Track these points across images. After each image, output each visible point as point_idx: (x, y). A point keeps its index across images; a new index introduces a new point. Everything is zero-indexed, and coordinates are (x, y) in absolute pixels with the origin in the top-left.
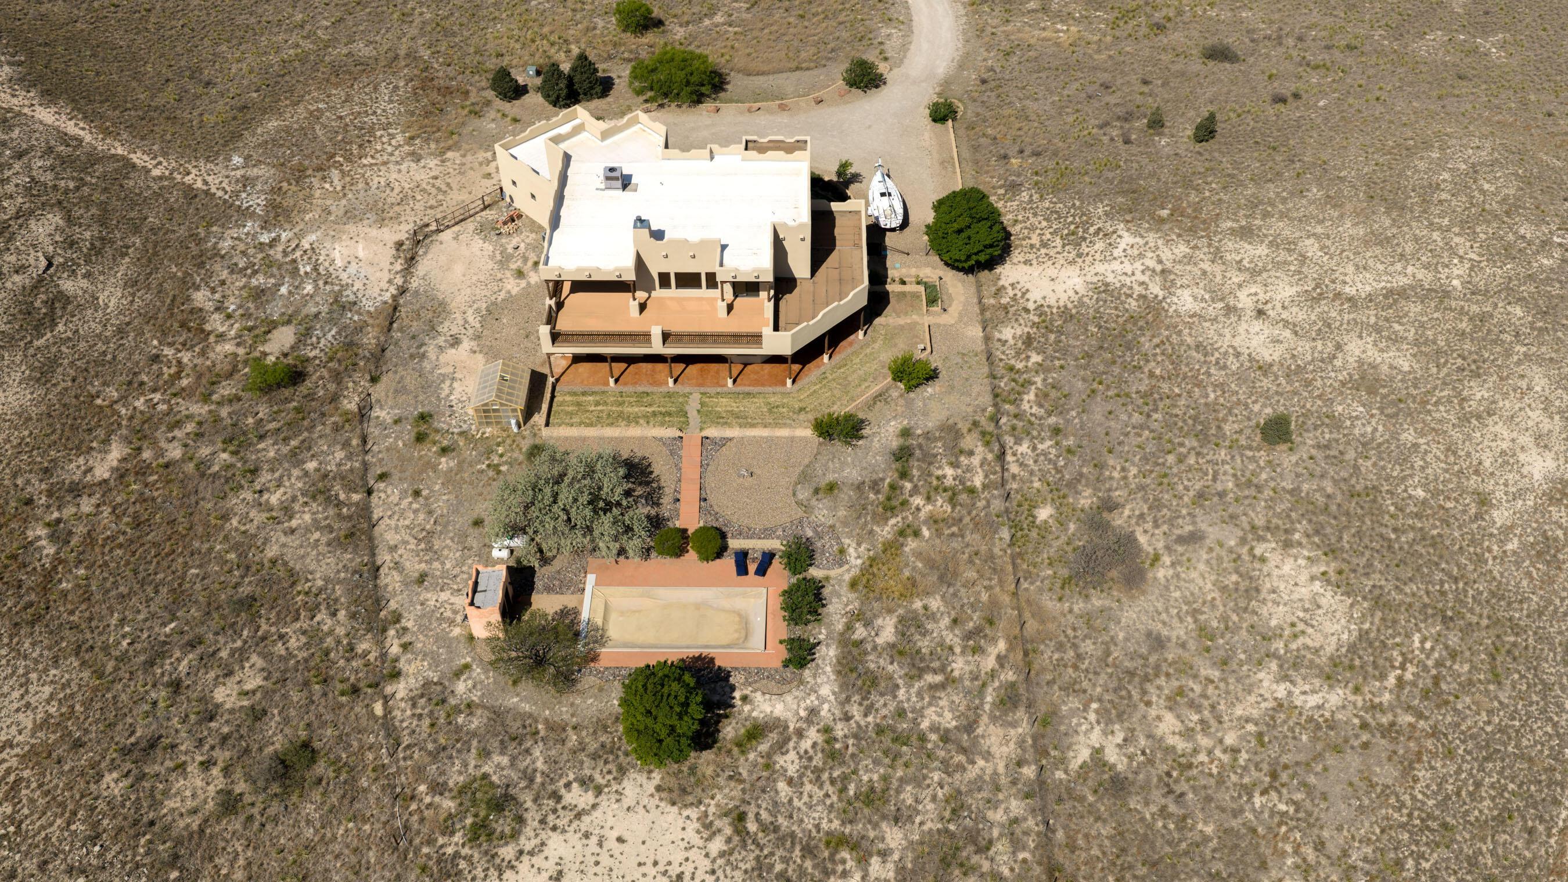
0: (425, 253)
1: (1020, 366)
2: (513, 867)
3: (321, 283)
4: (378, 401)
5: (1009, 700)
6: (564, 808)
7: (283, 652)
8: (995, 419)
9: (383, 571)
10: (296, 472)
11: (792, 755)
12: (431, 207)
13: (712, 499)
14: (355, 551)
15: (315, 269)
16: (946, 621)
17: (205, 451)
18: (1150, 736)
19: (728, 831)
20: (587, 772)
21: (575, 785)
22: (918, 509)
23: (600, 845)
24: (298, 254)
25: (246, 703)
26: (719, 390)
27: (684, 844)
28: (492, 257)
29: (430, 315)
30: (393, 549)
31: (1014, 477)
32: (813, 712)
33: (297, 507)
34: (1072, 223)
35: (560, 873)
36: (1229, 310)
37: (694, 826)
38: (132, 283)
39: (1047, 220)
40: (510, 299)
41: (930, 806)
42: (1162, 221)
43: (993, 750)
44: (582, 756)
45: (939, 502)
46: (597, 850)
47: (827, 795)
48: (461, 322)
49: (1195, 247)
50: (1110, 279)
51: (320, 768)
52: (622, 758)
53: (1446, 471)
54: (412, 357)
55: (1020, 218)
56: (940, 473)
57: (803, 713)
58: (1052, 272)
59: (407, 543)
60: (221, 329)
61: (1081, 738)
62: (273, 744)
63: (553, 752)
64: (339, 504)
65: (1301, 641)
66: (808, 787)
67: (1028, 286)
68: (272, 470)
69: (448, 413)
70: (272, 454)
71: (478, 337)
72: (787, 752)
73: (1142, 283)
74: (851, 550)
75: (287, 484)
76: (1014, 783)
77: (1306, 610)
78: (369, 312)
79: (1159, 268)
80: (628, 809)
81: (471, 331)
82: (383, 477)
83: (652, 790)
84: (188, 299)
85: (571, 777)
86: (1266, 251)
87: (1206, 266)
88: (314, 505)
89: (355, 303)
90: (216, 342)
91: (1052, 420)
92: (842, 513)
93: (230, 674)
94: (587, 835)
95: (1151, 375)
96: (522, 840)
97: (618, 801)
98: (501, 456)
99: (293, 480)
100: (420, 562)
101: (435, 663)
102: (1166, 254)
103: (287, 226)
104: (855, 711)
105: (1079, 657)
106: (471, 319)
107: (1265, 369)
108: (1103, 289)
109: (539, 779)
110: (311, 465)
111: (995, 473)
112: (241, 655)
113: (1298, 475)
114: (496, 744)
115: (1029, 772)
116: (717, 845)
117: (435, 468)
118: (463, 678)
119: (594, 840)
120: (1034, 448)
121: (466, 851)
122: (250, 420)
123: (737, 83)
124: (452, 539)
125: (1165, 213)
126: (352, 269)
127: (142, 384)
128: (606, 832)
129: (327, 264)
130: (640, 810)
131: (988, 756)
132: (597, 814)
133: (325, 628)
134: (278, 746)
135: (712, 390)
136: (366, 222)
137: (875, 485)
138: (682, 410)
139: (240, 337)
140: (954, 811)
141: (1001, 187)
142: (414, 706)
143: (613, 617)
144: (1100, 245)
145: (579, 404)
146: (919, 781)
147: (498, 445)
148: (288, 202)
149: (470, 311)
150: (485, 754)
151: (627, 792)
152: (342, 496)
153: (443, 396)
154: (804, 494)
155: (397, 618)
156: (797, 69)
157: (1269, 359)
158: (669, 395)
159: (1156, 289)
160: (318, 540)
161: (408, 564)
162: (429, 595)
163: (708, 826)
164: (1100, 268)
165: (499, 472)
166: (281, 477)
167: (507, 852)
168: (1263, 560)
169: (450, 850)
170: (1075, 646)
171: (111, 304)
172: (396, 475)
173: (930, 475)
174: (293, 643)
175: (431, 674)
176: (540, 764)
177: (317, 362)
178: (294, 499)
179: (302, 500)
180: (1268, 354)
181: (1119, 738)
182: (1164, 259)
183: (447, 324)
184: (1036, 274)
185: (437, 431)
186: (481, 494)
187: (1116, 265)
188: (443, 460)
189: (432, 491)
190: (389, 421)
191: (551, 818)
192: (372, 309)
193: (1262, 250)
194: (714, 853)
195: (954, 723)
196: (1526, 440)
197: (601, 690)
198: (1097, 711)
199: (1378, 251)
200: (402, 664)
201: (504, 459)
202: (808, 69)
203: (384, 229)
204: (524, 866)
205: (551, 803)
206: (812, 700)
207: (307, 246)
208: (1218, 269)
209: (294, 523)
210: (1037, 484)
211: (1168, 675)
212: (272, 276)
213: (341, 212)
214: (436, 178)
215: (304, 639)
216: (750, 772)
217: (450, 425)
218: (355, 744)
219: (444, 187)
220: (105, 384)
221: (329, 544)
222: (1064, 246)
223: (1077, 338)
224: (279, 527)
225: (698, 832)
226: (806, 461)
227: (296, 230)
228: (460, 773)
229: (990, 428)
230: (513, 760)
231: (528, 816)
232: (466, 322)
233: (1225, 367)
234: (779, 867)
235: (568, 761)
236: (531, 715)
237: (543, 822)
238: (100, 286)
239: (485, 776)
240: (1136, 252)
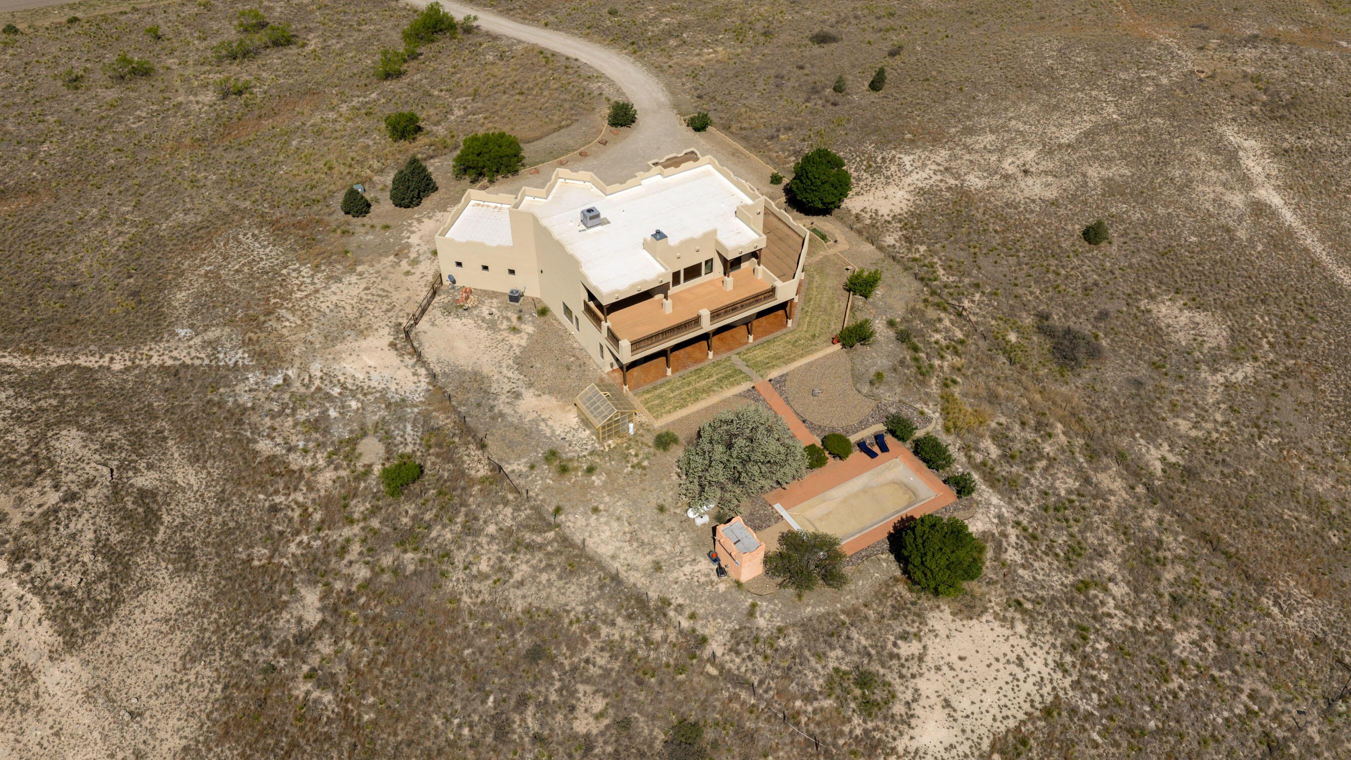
0: (420, 344)
1: (917, 256)
2: (912, 716)
3: (360, 396)
4: (501, 460)
5: (1092, 455)
6: (907, 660)
7: (600, 672)
8: (933, 293)
9: (623, 575)
10: (483, 540)
11: (1011, 551)
12: (388, 310)
13: (806, 417)
14: (587, 573)
15: (344, 387)
16: (1017, 427)
17: (387, 560)
18: (1180, 437)
19: (1018, 616)
20: (899, 630)
21: (899, 642)
22: (941, 367)
23: (952, 669)
24: (317, 382)
25: (606, 722)
26: (746, 347)
27: (1002, 639)
28: (480, 327)
29: (476, 385)
30: (613, 557)
31: (977, 323)
32: (1000, 517)
33: (508, 563)
34: (861, 161)
35: (946, 700)
36: (1006, 177)
37: (996, 624)
38: (194, 459)
40: (524, 350)
41: (1110, 538)
42: (912, 141)
43: (1111, 487)
44: (886, 621)
45: (949, 357)
46: (954, 673)
47: (1050, 564)
48: (506, 380)
49: (951, 149)
50: (920, 185)
51: (709, 735)
52: (913, 608)
53: (1196, 221)
54: (493, 418)
56: (933, 339)
57: (996, 521)
58: (880, 194)
59: (621, 548)
60: (310, 463)
61: (1148, 457)
62: (656, 738)
63: (865, 630)
64: (541, 547)
65: (1207, 346)
66: (1036, 564)
67: (874, 208)
68: (460, 548)
69: (567, 445)
70: (449, 536)
71: (530, 385)
72: (1006, 550)
73: (941, 181)
74: (926, 410)
75: (483, 551)
76: (1139, 500)
77: (1193, 329)
78: (421, 402)
79: (942, 168)
80: (948, 637)
81: (520, 383)
82: (558, 511)
83: (951, 617)
84: (256, 453)
85: (892, 638)
86: (994, 136)
87: (968, 157)
88: (522, 556)
89: (403, 400)
90: (315, 475)
91: (967, 281)
92: (898, 390)
93: (573, 708)
94: (938, 668)
95: (996, 231)
96: (901, 696)
97: (936, 636)
98: (636, 455)
99: (486, 547)
100: (645, 556)
101: (727, 617)
102: (939, 160)
103: (285, 365)
104: (1020, 504)
105: (1105, 411)
106: (510, 374)
107: (1054, 203)
108: (921, 192)
109: (873, 652)
110: (492, 529)
111: (965, 325)
112: (568, 692)
113: (1126, 256)
114: (823, 645)
115: (1140, 489)
116: (1021, 628)
117: (592, 485)
118: (758, 614)
119: (945, 669)
120: (973, 302)
121: (870, 725)
122: (405, 520)
123: (527, 151)
124: (652, 529)
125: (909, 136)
126: (375, 375)
127: (281, 533)
128: (947, 659)
129: (350, 381)
130: (954, 633)
131: (1112, 492)
132: (930, 651)
133: (617, 637)
134: (662, 737)
135: (743, 349)
136: (349, 338)
137: (902, 362)
138: (736, 370)
139: (332, 463)
140: (1125, 534)
141: (790, 156)
142: (738, 653)
143: (817, 524)
144: (893, 168)
145: (660, 396)
146: (1089, 527)
147: (628, 448)
148: (267, 347)
149: (505, 371)
150: (821, 656)
151: (936, 627)
152: (539, 539)
153: (548, 434)
154: (866, 389)
155: (666, 602)
156: (561, 128)
157: (1053, 197)
158: (716, 364)
159: (952, 182)
160: (549, 580)
161: (636, 562)
162: (675, 575)
163: (1004, 619)
164: (909, 180)
165: (644, 468)
166: (474, 548)
167: (898, 708)
168: (1149, 311)
169: (858, 731)
170: (1097, 406)
171: (193, 481)
172: (567, 506)
173: (929, 343)
174: (600, 661)
175: (731, 626)
176: (864, 642)
177: (419, 454)
178: (501, 560)
179: (508, 558)
180: (1051, 194)
181: (1166, 446)
182: (939, 162)
183: (495, 386)
184: (871, 198)
185: (571, 460)
186: (644, 490)
187: (915, 176)
188: (594, 478)
189: (605, 504)
190: (524, 469)
191: (904, 671)
192: (423, 399)
193: (991, 137)
194: (1025, 634)
195: (1077, 484)
196: (1219, 189)
197: (860, 572)
198: (1141, 437)
199: (1058, 113)
200: (700, 631)
201: (641, 457)
202: (568, 126)
203: (370, 339)
204: (918, 710)
205: (895, 662)
206: (993, 511)
207: (319, 374)
208: (976, 156)
209: (517, 576)
210: (993, 322)
211: (1159, 399)
212: (312, 407)
213: (321, 338)
214: (367, 289)
215: (606, 655)
216: (996, 574)
217: (575, 451)
218: (717, 704)
219: (381, 293)
220: (249, 547)
221: (560, 578)
222: (872, 175)
223: (935, 227)
224: (507, 585)
225: (1002, 626)
226: (849, 367)
227: (297, 364)
228: (817, 678)
229: (936, 299)
230: (843, 648)
231: (888, 678)
232: (509, 378)
233: (1032, 212)
234: (1066, 621)
235: (880, 629)
236: (828, 614)
237: (902, 676)
238: (170, 471)
239: (836, 670)
240: (919, 164)
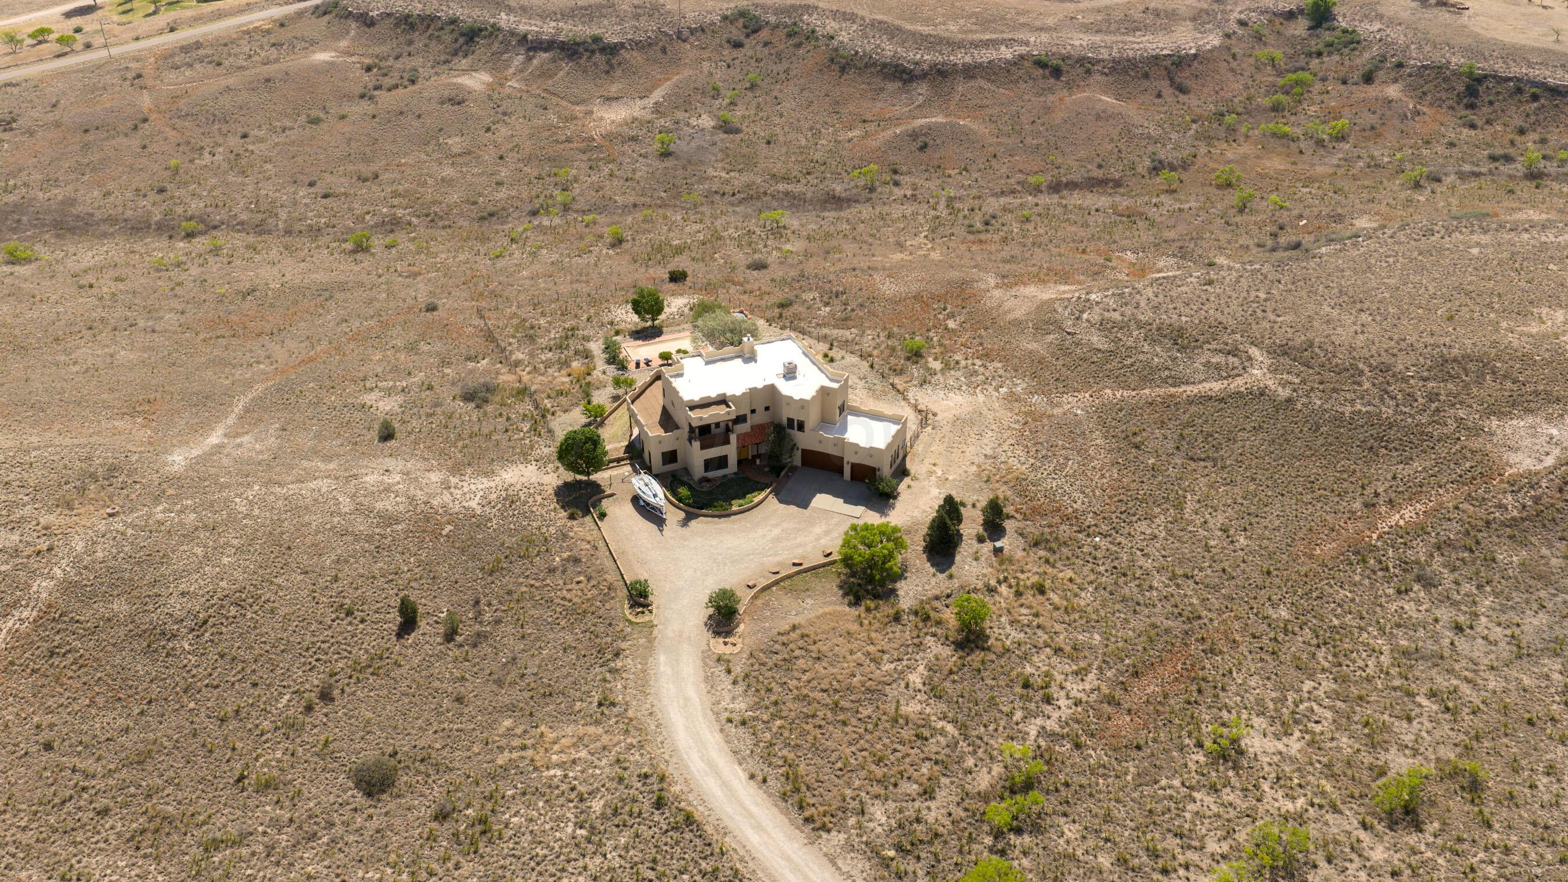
0: (916, 417)
1: (534, 438)
3: (949, 386)
12: (944, 438)
15: (960, 389)
24: (978, 391)
29: (877, 393)
31: (528, 406)
34: (514, 510)
36: (407, 473)
39: (533, 512)
49: (426, 503)
50: (484, 480)
54: (865, 377)
55: (553, 514)
58: (524, 480)
67: (537, 472)
79: (452, 490)
86: (377, 505)
87: (419, 493)
89: (922, 387)
107: (390, 455)
108: (489, 474)
120: (519, 415)
125: (449, 528)
144: (493, 497)
159: (454, 480)
164: (493, 484)
182: (448, 495)
187: (480, 487)
193: (379, 505)
199: (301, 503)
208: (412, 492)
240: (468, 496)
